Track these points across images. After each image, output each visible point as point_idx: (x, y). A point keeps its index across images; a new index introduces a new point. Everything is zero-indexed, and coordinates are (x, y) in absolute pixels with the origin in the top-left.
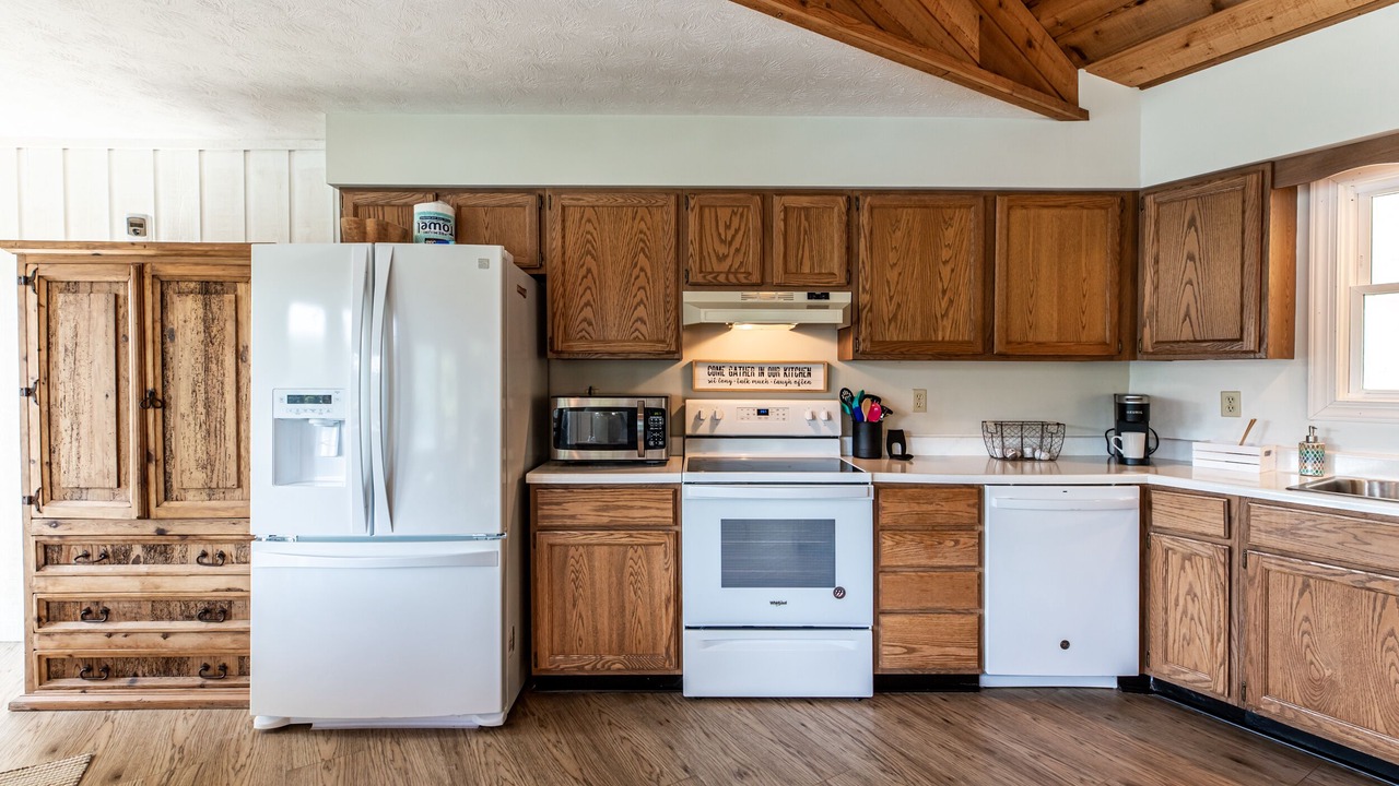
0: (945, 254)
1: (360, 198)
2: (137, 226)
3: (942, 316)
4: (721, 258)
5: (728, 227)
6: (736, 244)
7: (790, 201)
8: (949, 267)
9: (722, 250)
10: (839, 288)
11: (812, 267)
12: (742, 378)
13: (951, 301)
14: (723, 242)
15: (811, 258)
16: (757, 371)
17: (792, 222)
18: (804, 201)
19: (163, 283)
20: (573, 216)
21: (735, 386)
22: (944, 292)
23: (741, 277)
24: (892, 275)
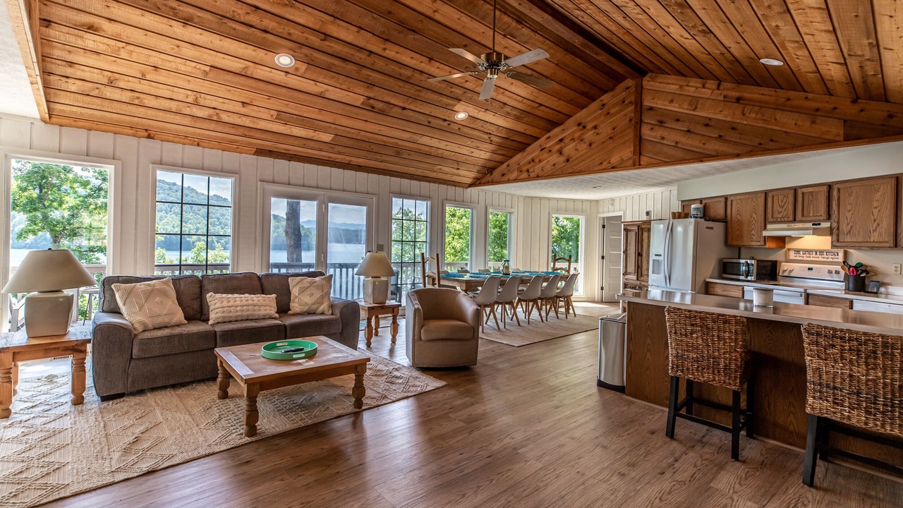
0: (875, 204)
1: (685, 203)
2: (648, 213)
3: (874, 231)
4: (780, 213)
5: (782, 201)
6: (785, 207)
7: (804, 190)
8: (877, 210)
9: (780, 209)
10: (824, 221)
11: (814, 213)
12: (808, 255)
13: (878, 225)
14: (780, 207)
15: (813, 210)
16: (814, 253)
17: (806, 197)
18: (810, 189)
19: (642, 229)
20: (734, 203)
21: (805, 259)
22: (875, 220)
23: (786, 219)
24: (849, 215)
